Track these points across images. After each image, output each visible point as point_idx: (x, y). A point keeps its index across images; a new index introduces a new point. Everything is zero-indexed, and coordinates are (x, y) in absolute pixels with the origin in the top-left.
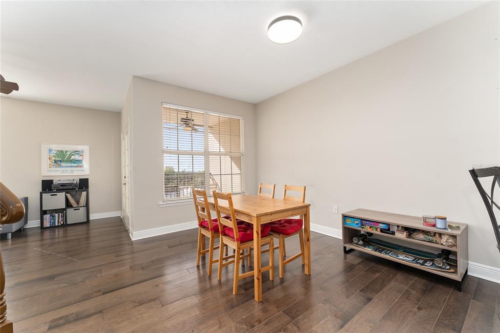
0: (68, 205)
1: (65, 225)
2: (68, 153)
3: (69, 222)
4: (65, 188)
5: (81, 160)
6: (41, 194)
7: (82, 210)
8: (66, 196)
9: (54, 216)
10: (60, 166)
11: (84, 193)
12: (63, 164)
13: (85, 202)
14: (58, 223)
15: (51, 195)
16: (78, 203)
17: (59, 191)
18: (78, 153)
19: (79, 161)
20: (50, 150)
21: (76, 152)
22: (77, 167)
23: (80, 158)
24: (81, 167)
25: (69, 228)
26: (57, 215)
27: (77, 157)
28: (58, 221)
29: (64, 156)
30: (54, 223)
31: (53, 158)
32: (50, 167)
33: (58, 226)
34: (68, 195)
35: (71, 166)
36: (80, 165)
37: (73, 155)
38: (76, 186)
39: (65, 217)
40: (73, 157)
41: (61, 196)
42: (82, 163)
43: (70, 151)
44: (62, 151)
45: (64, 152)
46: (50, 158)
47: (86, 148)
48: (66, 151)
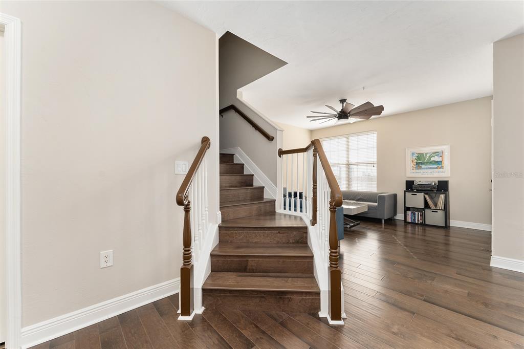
0: (427, 205)
1: (423, 225)
2: (428, 155)
3: (427, 223)
4: (424, 189)
5: (441, 162)
6: (405, 192)
7: (440, 214)
8: (424, 196)
9: (414, 214)
10: (421, 168)
11: (442, 196)
12: (423, 166)
13: (443, 206)
14: (418, 221)
15: (412, 194)
16: (436, 205)
17: (419, 191)
18: (437, 154)
19: (439, 163)
20: (413, 154)
21: (436, 153)
22: (436, 168)
23: (440, 159)
24: (440, 168)
25: (427, 228)
26: (417, 213)
27: (437, 159)
28: (418, 219)
29: (424, 158)
30: (414, 220)
31: (415, 161)
32: (413, 169)
33: (418, 224)
34: (427, 196)
35: (431, 168)
36: (440, 166)
37: (432, 156)
38: (434, 188)
39: (423, 216)
40: (432, 159)
41: (421, 196)
42: (441, 164)
43: (429, 153)
44: (423, 154)
45: (424, 154)
46: (412, 161)
47: (446, 149)
48: (426, 154)
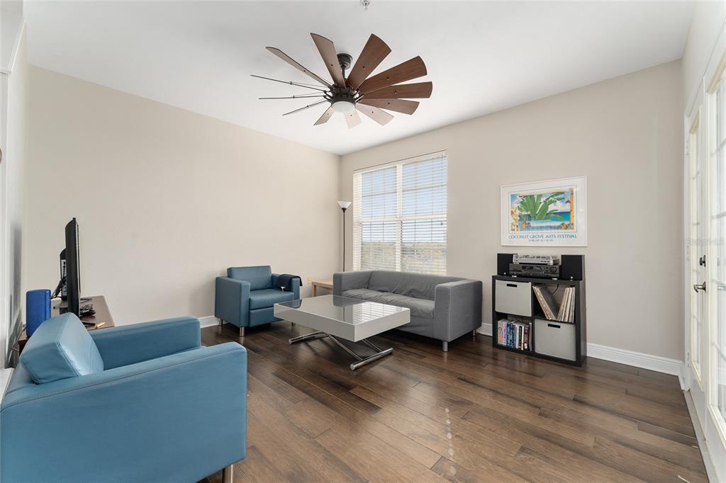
0: (538, 311)
1: (530, 354)
2: (543, 199)
3: (539, 350)
4: (531, 273)
5: (569, 212)
6: (494, 278)
7: (567, 332)
8: (532, 288)
9: (513, 328)
10: (528, 227)
11: (570, 292)
12: (533, 224)
13: (572, 314)
14: (520, 344)
15: (508, 285)
16: (556, 308)
17: (523, 278)
18: (560, 196)
19: (566, 215)
20: (513, 197)
21: (559, 195)
22: (559, 227)
23: (566, 208)
24: (567, 227)
25: (541, 367)
26: (517, 326)
27: (560, 207)
28: (520, 340)
29: (535, 207)
30: (513, 341)
31: (518, 212)
32: (513, 230)
33: (518, 351)
34: (537, 290)
35: (547, 227)
36: (567, 223)
37: (551, 202)
38: (554, 273)
39: (531, 333)
40: (551, 208)
41: (525, 289)
42: (569, 219)
43: (545, 195)
44: (532, 197)
45: (536, 197)
46: (512, 213)
47: (578, 185)
48: (540, 196)
